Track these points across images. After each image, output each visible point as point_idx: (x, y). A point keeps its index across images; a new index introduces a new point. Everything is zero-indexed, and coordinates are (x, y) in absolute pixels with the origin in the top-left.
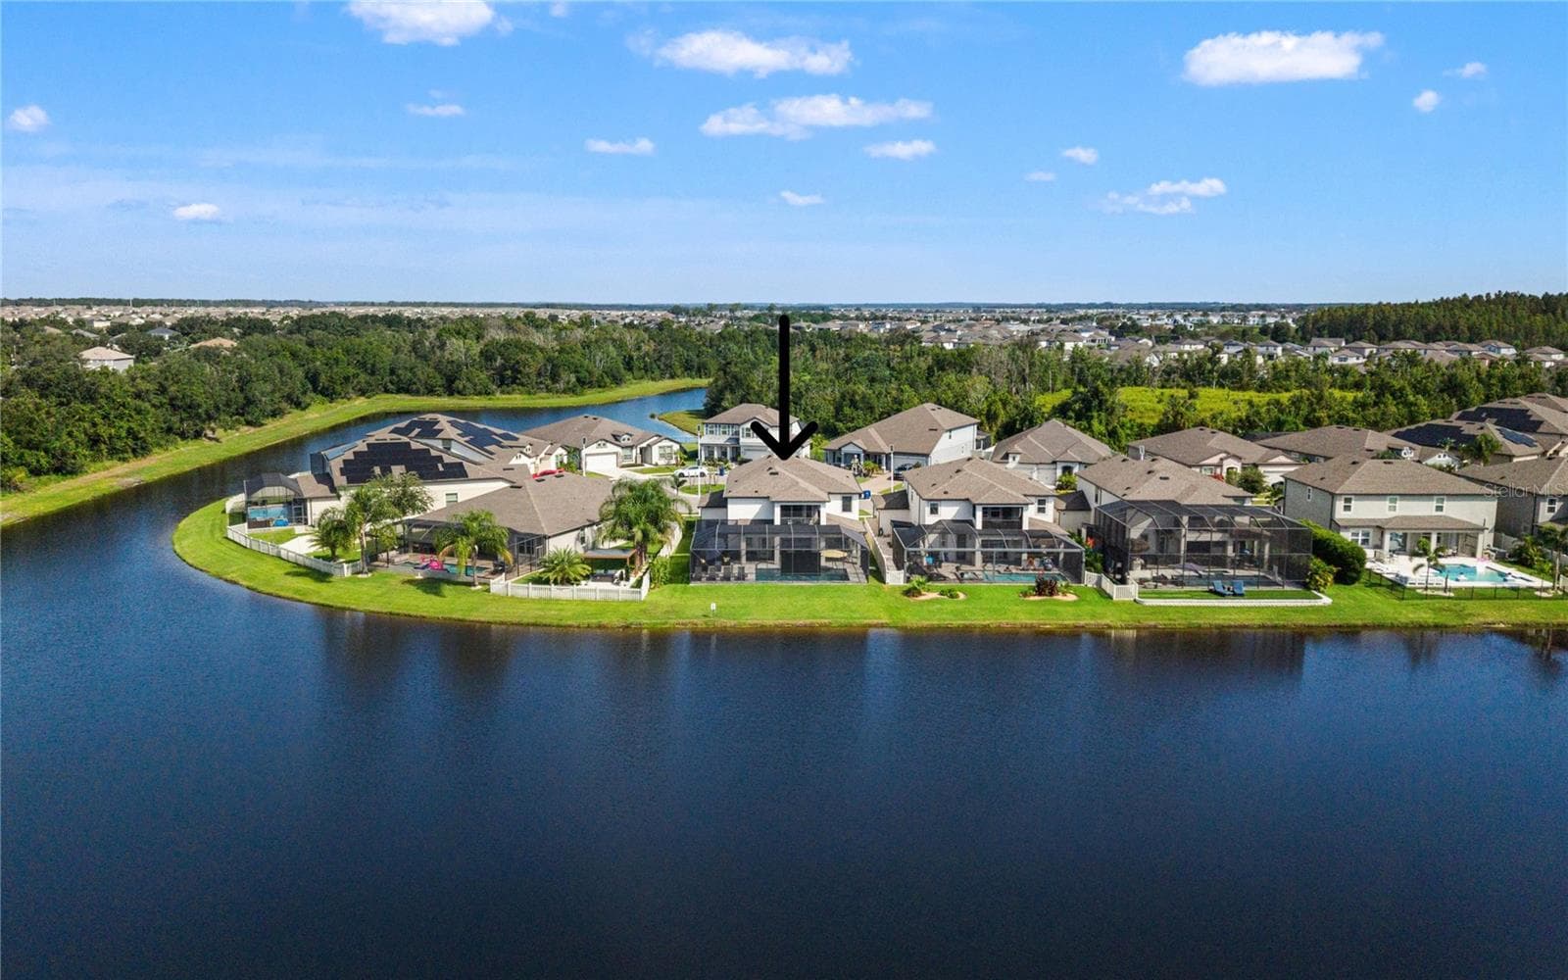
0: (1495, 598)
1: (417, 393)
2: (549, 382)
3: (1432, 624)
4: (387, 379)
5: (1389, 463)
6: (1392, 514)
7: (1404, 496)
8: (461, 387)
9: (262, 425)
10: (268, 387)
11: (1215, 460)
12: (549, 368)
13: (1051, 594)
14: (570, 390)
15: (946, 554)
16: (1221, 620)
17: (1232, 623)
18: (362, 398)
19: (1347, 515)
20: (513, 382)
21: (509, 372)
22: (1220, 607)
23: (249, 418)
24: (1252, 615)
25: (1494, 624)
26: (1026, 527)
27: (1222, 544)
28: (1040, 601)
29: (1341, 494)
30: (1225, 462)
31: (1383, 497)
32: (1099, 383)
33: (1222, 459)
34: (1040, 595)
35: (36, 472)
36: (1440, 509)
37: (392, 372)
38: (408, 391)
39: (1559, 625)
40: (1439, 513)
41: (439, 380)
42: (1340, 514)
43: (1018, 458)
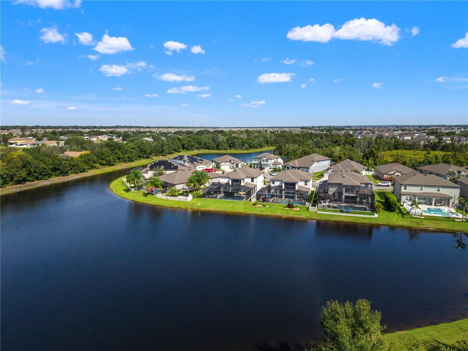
0: (437, 220)
1: (210, 149)
2: (242, 147)
3: (406, 226)
4: (204, 146)
5: (425, 175)
6: (421, 191)
7: (426, 186)
8: (220, 148)
9: (166, 156)
10: (167, 147)
11: (392, 173)
12: (242, 143)
13: (292, 208)
14: (247, 149)
15: (276, 195)
16: (337, 219)
17: (340, 220)
18: (197, 150)
19: (405, 191)
20: (233, 147)
21: (232, 144)
22: (340, 215)
23: (163, 154)
24: (347, 218)
25: (429, 228)
26: (297, 188)
27: (357, 197)
28: (288, 209)
29: (403, 184)
30: (395, 173)
31: (418, 186)
32: (374, 149)
33: (394, 173)
34: (288, 207)
35: (103, 165)
36: (438, 190)
37: (205, 144)
38: (208, 149)
39: (453, 230)
40: (438, 192)
41: (215, 146)
42: (403, 190)
43: (332, 170)
